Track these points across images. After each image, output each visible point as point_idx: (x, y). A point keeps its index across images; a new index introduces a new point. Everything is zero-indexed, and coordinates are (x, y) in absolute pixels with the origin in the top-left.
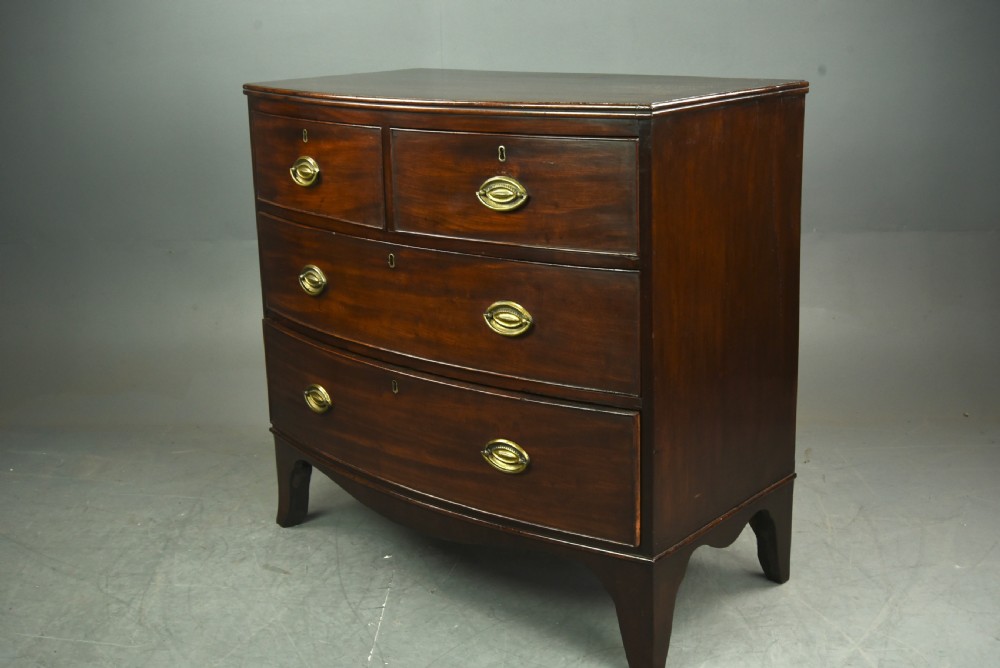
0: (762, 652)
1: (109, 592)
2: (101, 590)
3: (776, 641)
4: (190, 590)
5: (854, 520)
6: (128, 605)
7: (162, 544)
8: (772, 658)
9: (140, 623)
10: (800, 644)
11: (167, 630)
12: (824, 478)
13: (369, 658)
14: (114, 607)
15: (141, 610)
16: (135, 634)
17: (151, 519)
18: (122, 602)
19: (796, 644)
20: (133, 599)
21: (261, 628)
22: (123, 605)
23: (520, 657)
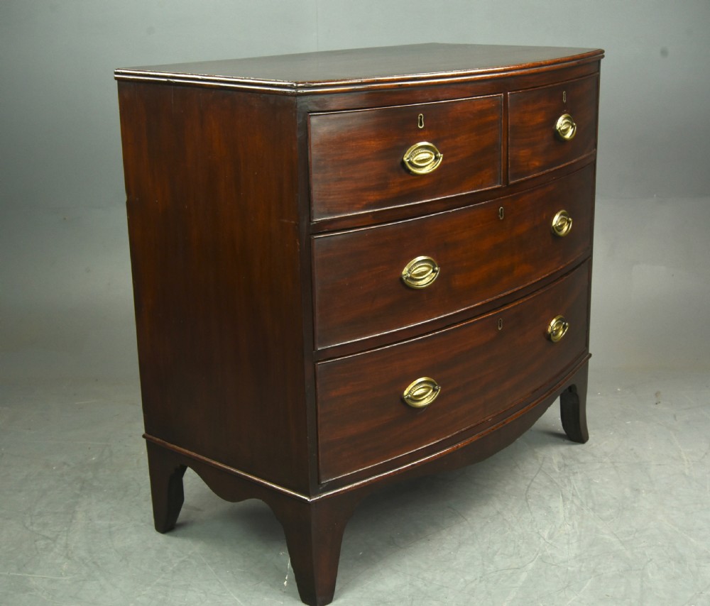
0: (639, 570)
1: (35, 529)
2: (27, 528)
3: (651, 560)
4: (110, 526)
5: (706, 454)
6: (54, 540)
7: (78, 486)
8: (650, 575)
9: (68, 557)
10: (673, 563)
11: (94, 563)
12: (675, 417)
13: (285, 583)
14: (41, 543)
15: (66, 546)
16: (65, 567)
17: (65, 463)
18: (48, 538)
19: (669, 562)
20: (58, 535)
21: (181, 559)
22: (49, 541)
23: (423, 579)
